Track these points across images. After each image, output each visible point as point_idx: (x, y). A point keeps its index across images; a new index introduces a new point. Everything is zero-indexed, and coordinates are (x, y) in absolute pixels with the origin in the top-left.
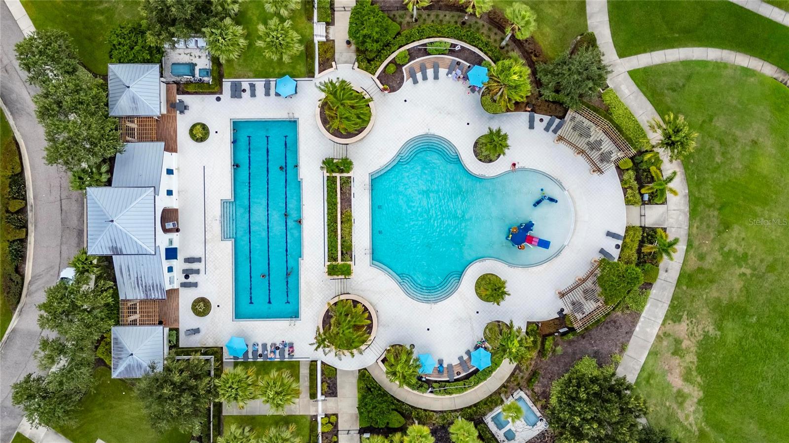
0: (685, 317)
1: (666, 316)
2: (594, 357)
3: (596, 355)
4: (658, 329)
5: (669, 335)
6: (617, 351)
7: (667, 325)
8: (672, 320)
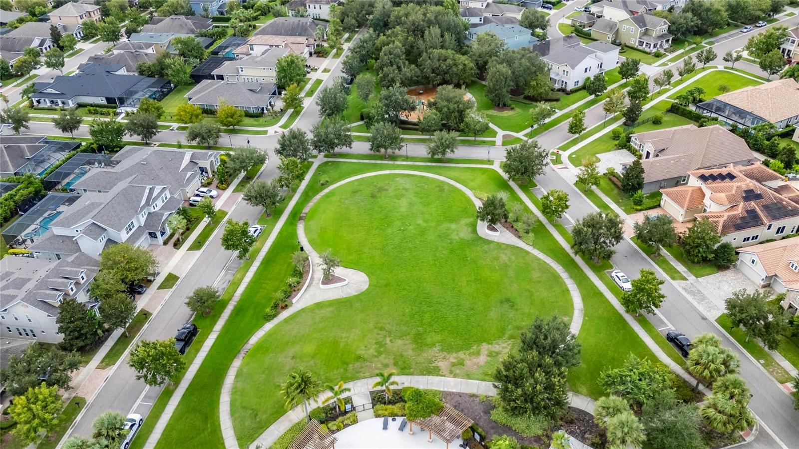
0: (433, 365)
1: (437, 376)
2: (489, 413)
3: (487, 412)
4: (449, 378)
5: (451, 370)
6: (478, 399)
7: (443, 374)
8: (439, 371)
